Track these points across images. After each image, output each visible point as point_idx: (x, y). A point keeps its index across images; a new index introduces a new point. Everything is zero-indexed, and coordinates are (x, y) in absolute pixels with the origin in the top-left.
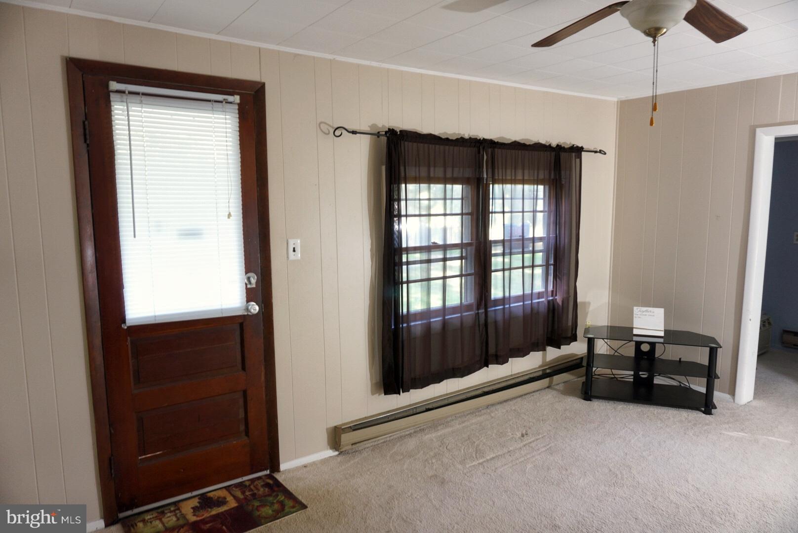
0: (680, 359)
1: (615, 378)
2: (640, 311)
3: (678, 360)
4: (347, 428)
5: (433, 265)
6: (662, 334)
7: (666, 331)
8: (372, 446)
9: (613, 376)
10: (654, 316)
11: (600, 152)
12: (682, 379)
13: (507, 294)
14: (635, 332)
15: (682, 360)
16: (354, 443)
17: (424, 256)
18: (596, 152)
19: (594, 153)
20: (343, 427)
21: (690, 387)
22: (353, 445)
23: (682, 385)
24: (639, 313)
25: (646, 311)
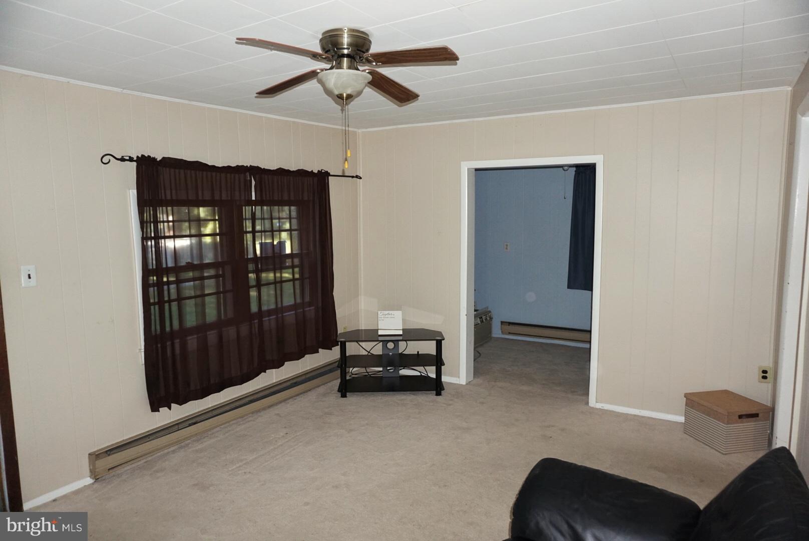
0: (418, 352)
1: (369, 375)
2: (383, 315)
3: (417, 353)
4: (102, 453)
5: (207, 282)
6: (401, 332)
7: (403, 330)
8: (131, 469)
9: (367, 374)
10: (394, 317)
11: (357, 177)
12: (421, 369)
13: (279, 306)
14: (380, 333)
15: (420, 353)
16: (110, 468)
17: (197, 274)
18: (353, 177)
19: (351, 178)
20: (97, 454)
21: (427, 375)
22: (111, 471)
23: (423, 374)
24: (382, 316)
25: (388, 314)
